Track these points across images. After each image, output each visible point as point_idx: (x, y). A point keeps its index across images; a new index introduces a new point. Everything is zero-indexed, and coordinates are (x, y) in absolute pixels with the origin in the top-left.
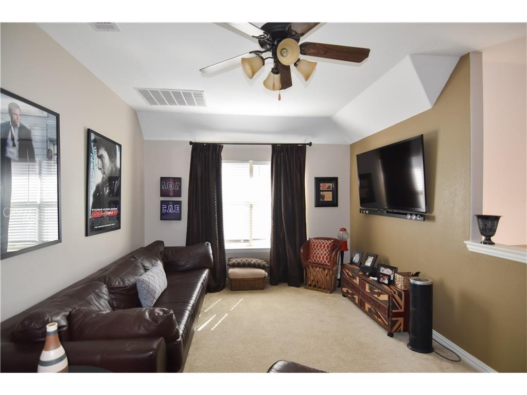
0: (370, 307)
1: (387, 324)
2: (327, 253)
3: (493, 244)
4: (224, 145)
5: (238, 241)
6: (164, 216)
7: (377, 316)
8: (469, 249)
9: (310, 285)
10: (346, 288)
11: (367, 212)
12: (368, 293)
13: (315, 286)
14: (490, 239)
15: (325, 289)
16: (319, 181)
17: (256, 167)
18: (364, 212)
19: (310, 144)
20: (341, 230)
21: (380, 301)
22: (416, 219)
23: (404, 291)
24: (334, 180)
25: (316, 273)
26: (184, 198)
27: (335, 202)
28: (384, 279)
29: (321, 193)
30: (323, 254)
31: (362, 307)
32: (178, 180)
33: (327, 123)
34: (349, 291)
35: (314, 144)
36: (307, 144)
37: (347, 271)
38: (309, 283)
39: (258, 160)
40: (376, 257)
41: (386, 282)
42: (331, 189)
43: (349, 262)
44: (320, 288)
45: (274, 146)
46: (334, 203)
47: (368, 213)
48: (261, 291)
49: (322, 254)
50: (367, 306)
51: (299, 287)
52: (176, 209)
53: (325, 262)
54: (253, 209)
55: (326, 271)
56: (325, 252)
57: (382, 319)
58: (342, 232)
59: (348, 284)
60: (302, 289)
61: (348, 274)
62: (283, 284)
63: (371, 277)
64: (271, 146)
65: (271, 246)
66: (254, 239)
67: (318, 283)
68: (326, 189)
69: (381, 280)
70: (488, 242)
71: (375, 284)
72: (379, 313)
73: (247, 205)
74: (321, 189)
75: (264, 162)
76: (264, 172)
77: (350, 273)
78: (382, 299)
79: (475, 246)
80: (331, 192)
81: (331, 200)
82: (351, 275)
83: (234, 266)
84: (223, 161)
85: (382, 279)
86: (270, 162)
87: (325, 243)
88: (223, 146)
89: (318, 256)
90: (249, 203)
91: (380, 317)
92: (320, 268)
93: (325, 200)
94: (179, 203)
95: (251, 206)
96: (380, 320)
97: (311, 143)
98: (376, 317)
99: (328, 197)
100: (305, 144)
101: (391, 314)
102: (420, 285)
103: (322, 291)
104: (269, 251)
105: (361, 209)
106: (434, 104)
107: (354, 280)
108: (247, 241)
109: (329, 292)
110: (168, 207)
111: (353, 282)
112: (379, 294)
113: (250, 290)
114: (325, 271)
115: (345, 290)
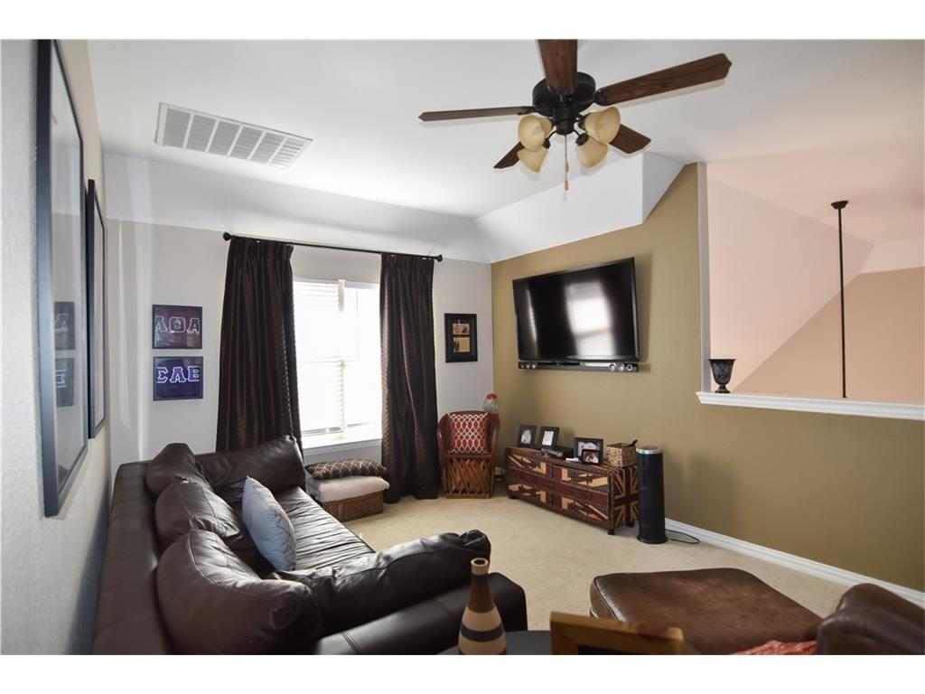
0: (571, 501)
1: (607, 518)
2: (476, 434)
3: (728, 392)
4: (295, 247)
5: (321, 431)
6: (165, 392)
7: (586, 511)
8: (702, 402)
9: (456, 491)
10: (518, 483)
11: (534, 366)
12: (569, 481)
13: (464, 491)
14: (724, 388)
15: (481, 492)
16: (451, 319)
17: (350, 293)
18: (528, 366)
19: (440, 258)
20: (489, 397)
21: (592, 488)
22: (625, 371)
23: (623, 468)
24: (470, 319)
25: (467, 470)
26: (211, 351)
27: (474, 355)
28: (591, 457)
29: (455, 339)
30: (470, 436)
31: (555, 506)
32: (195, 313)
33: (465, 226)
34: (525, 487)
35: (446, 259)
36: (436, 258)
37: (519, 458)
38: (454, 487)
39: (356, 279)
40: (556, 430)
41: (596, 460)
42: (468, 333)
43: (516, 443)
44: (473, 492)
45: (387, 258)
46: (471, 357)
47: (537, 368)
48: (379, 515)
49: (467, 437)
50: (565, 502)
51: (436, 498)
52: (192, 374)
53: (479, 449)
54: (345, 370)
55: (483, 463)
56: (473, 434)
57: (596, 514)
58: (490, 401)
59: (522, 478)
60: (442, 501)
61: (522, 462)
62: (406, 499)
63: (567, 459)
64: (380, 256)
65: (384, 434)
66: (349, 426)
67: (469, 484)
68: (461, 334)
69: (587, 460)
70: (723, 390)
71: (580, 466)
72: (590, 506)
73: (335, 362)
74: (454, 332)
75: (369, 284)
76: (366, 302)
77: (525, 459)
78: (597, 485)
79: (710, 397)
80: (468, 339)
81: (468, 350)
82: (528, 461)
83: (327, 477)
84: (294, 278)
85: (588, 457)
86: (378, 286)
87: (476, 419)
88: (292, 248)
89: (462, 441)
90: (339, 359)
91: (592, 512)
92: (471, 460)
93: (461, 351)
94: (198, 363)
95: (343, 365)
96: (593, 516)
97: (441, 256)
98: (585, 514)
99: (464, 345)
100: (433, 258)
101: (612, 503)
102: (649, 455)
103: (476, 497)
104: (380, 443)
105: (520, 364)
106: (647, 219)
107: (536, 469)
108: (336, 429)
109: (487, 495)
110: (171, 372)
111: (533, 472)
112: (589, 479)
113: (358, 517)
114: (480, 463)
115: (515, 488)
